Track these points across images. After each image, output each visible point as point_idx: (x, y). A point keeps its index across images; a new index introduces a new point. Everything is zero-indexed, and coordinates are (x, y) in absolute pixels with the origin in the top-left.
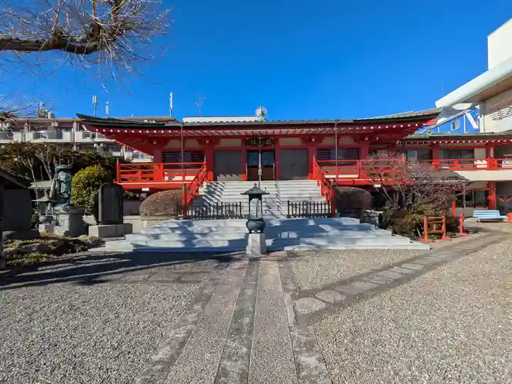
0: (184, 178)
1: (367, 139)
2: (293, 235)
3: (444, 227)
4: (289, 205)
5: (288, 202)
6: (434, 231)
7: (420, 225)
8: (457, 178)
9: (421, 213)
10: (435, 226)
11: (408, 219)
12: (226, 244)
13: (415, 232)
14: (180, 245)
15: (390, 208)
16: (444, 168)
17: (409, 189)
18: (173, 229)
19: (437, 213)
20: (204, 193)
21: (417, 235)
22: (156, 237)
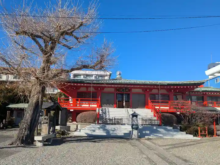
0: (89, 106)
1: (172, 91)
2: (148, 132)
3: (207, 132)
4: (142, 120)
5: (142, 119)
6: (203, 134)
7: (197, 131)
8: (215, 111)
9: (198, 126)
10: (203, 132)
11: (192, 128)
12: (123, 134)
13: (195, 133)
14: (105, 134)
15: (185, 123)
16: (210, 105)
17: (192, 115)
18: (99, 128)
19: (205, 126)
20: (101, 113)
21: (196, 135)
22: (94, 131)
